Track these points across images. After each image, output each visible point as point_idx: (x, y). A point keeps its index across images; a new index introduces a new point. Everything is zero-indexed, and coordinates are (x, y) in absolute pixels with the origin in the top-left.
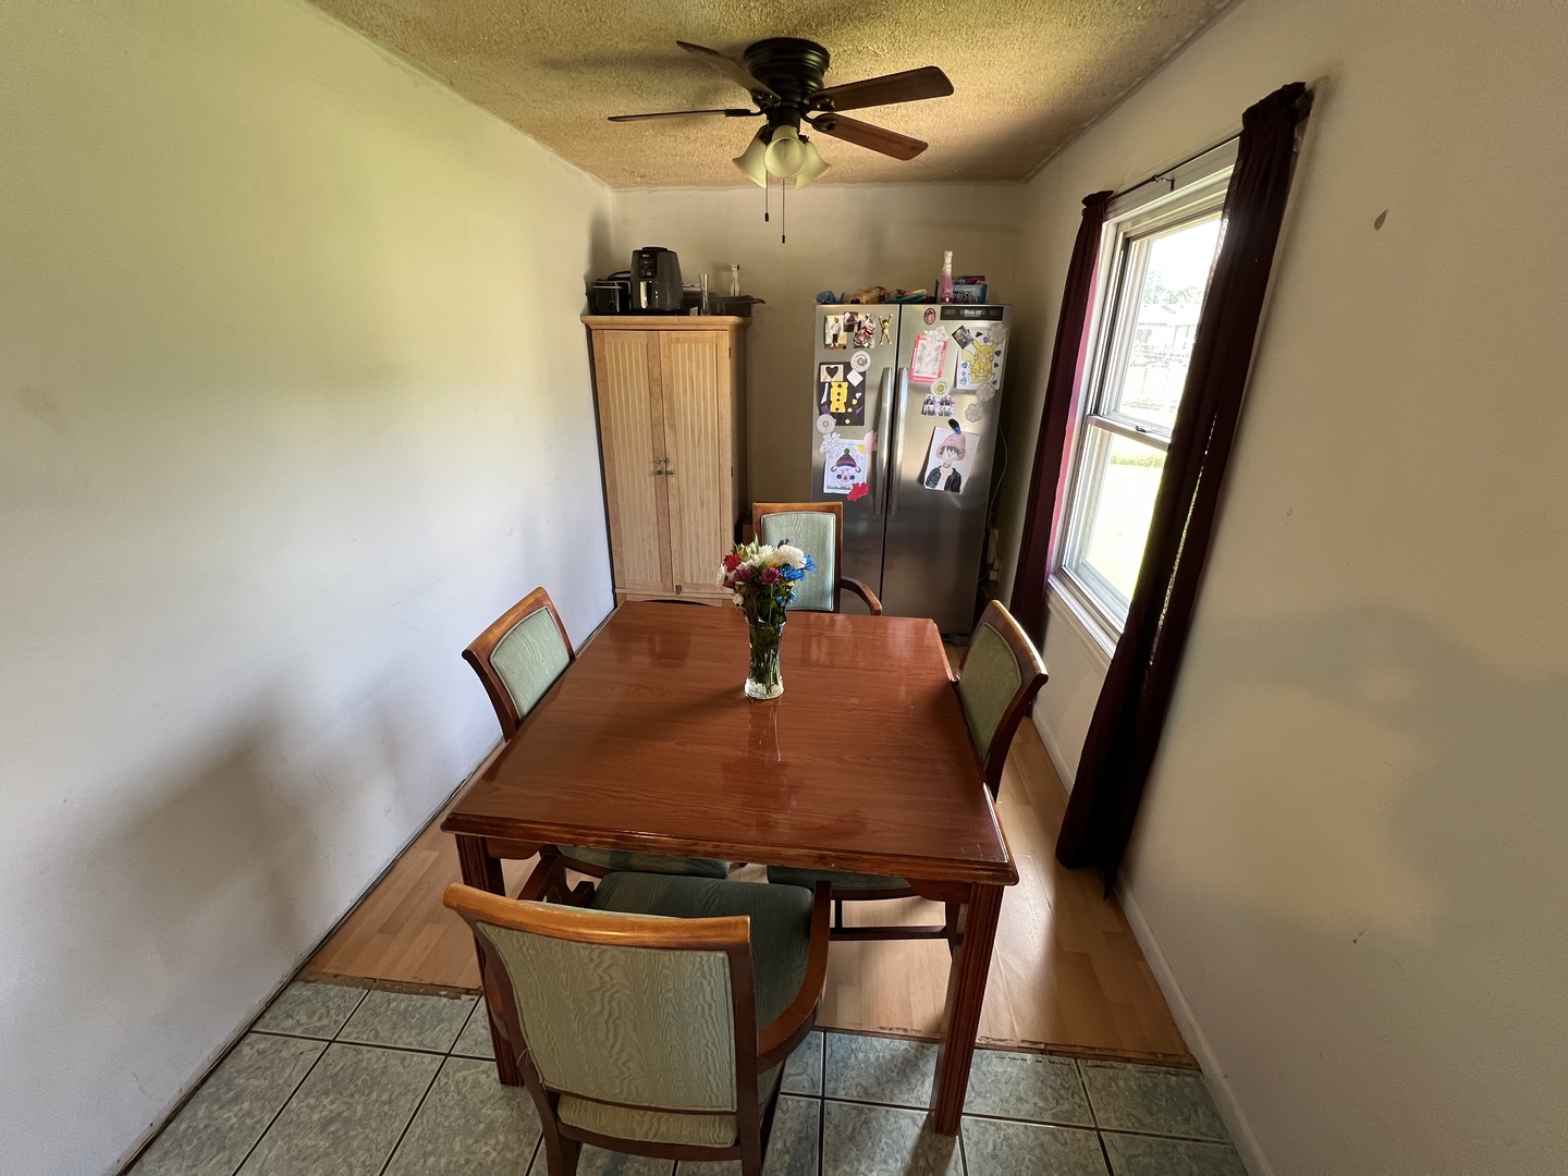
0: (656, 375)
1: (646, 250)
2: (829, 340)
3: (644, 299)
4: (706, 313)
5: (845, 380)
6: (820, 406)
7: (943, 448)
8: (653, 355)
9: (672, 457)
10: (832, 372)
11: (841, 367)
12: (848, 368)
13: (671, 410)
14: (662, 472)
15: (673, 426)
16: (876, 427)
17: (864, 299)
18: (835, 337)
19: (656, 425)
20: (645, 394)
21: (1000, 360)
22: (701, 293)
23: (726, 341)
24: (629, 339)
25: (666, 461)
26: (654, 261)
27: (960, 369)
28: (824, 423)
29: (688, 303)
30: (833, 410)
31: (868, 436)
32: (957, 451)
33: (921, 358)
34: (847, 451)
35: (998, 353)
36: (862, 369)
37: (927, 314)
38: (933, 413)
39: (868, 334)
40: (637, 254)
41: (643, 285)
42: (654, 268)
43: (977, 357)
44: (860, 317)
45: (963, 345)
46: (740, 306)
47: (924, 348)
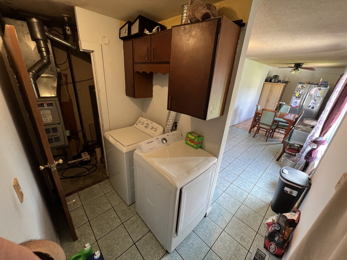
0: (271, 89)
1: (275, 75)
2: (298, 88)
3: (273, 80)
4: (281, 83)
5: (299, 93)
6: (294, 95)
7: (312, 103)
8: (272, 87)
10: (297, 92)
11: (299, 91)
12: (300, 91)
15: (271, 96)
16: (302, 99)
17: (305, 83)
18: (299, 88)
20: (269, 92)
21: (326, 93)
22: (281, 80)
23: (283, 86)
24: (269, 85)
25: (269, 100)
26: (276, 77)
27: (318, 93)
28: (294, 98)
29: (279, 81)
30: (296, 96)
31: (300, 100)
32: (315, 104)
33: (312, 91)
34: (296, 101)
35: (326, 92)
36: (302, 92)
37: (315, 86)
38: (312, 98)
39: (304, 88)
43: (322, 92)
44: (304, 85)
45: (320, 90)
47: (313, 90)
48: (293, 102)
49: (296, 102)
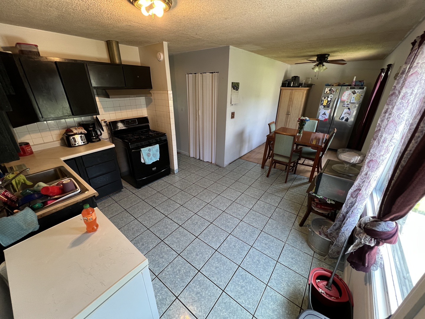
0: (291, 97)
1: (294, 76)
2: (325, 92)
3: (292, 84)
4: (303, 87)
6: (321, 104)
8: (291, 94)
9: (290, 112)
10: (325, 98)
13: (292, 104)
14: (288, 114)
15: (292, 106)
16: (332, 109)
17: (334, 85)
18: (327, 92)
19: (289, 106)
20: (288, 100)
22: (303, 83)
23: (305, 92)
24: (287, 91)
27: (352, 98)
28: (321, 107)
29: (300, 85)
30: (323, 105)
31: (330, 110)
32: (349, 114)
34: (325, 112)
35: (362, 96)
36: (331, 98)
37: (347, 88)
38: (345, 106)
39: (334, 92)
40: (293, 77)
41: (292, 82)
42: (295, 80)
43: (357, 96)
44: (333, 89)
45: (354, 94)
46: (310, 86)
47: (345, 94)
48: (321, 114)
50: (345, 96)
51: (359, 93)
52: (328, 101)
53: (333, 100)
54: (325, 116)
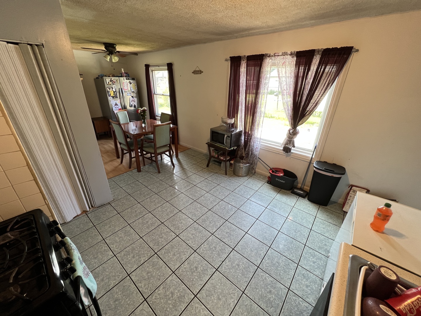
2: (108, 83)
5: (112, 90)
11: (111, 88)
17: (112, 76)
18: (109, 83)
27: (131, 88)
28: (110, 98)
30: (111, 96)
31: (119, 100)
32: (134, 101)
35: (136, 86)
36: (115, 88)
37: (123, 79)
38: (129, 95)
39: (115, 82)
43: (133, 86)
44: (112, 79)
45: (130, 84)
47: (125, 84)
48: (113, 105)
49: (116, 104)
50: (125, 86)
51: (133, 83)
52: (114, 92)
53: (118, 90)
54: (118, 106)
